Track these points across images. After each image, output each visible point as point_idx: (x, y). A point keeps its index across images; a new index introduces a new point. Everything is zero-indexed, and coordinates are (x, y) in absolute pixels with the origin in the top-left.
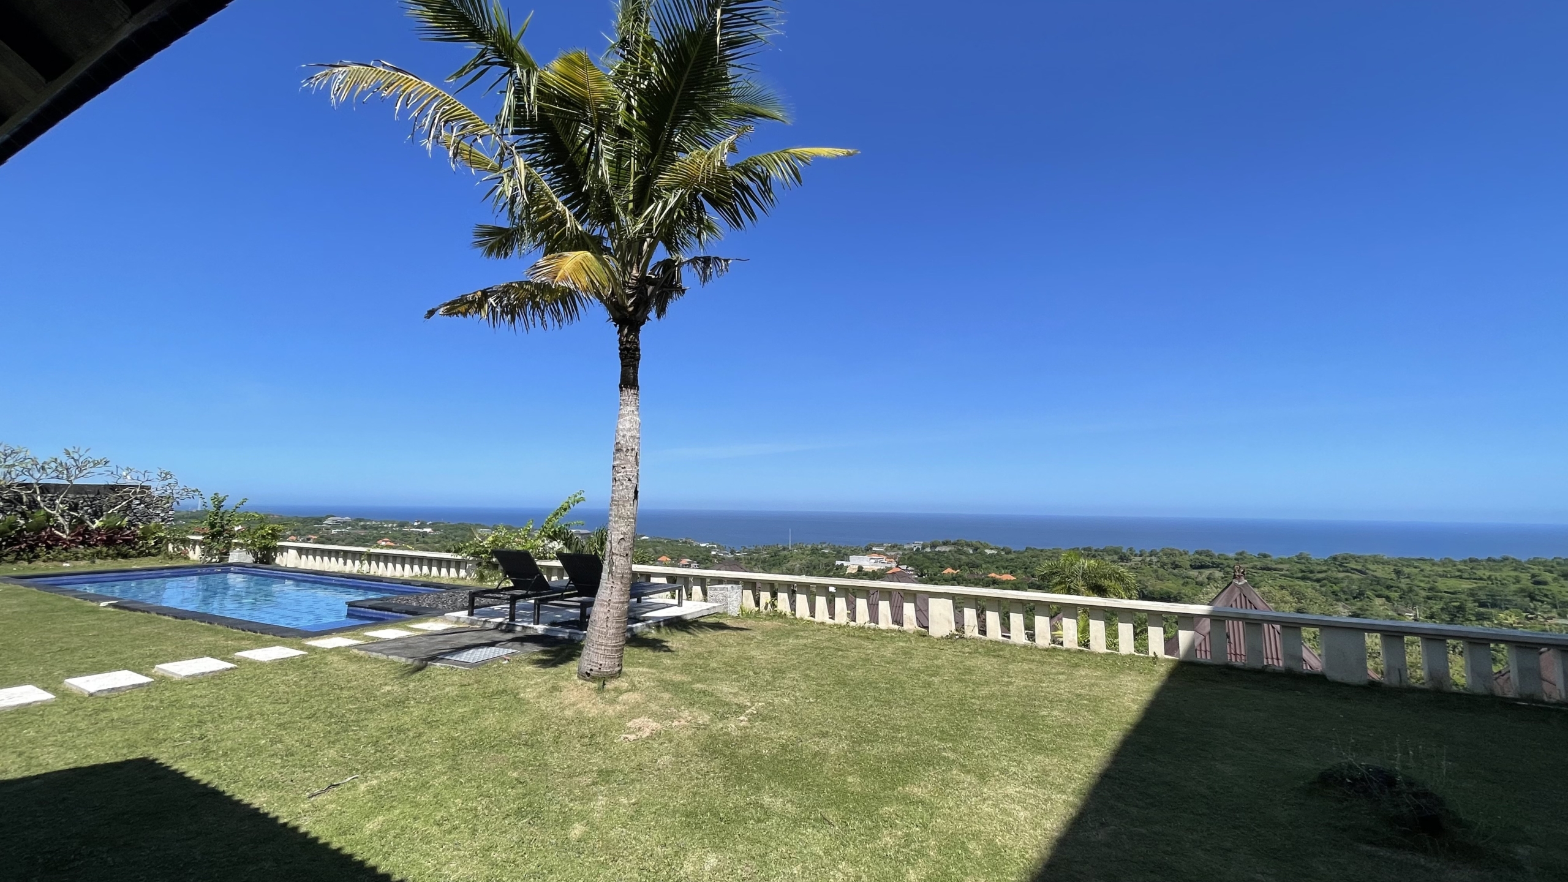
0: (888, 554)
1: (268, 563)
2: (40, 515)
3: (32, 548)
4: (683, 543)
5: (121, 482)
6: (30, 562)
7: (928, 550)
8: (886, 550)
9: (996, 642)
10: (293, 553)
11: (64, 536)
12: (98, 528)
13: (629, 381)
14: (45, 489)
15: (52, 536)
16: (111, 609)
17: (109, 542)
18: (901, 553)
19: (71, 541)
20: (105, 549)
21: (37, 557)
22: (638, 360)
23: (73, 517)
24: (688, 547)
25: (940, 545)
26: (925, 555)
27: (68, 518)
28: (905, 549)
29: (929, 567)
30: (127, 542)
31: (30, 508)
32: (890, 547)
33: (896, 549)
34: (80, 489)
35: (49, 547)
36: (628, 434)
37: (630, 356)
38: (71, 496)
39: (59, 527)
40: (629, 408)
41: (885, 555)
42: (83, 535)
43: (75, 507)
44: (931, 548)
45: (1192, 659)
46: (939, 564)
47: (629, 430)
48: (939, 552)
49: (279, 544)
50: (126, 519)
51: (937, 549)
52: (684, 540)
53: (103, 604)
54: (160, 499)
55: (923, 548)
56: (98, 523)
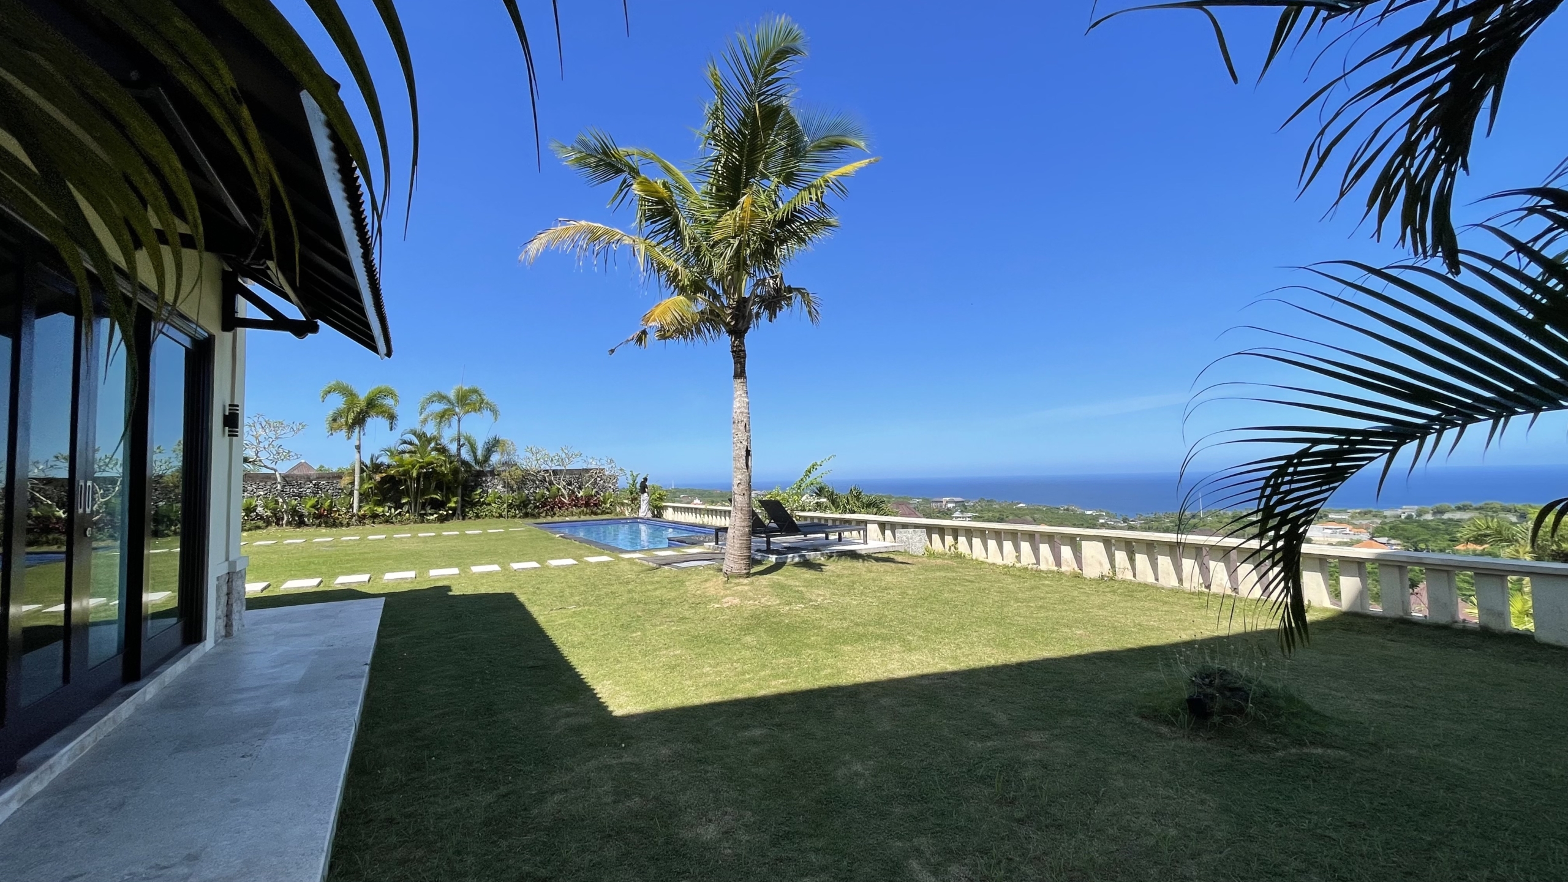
0: (1356, 522)
1: (660, 518)
2: (554, 488)
3: (552, 508)
4: (1064, 510)
5: (589, 467)
6: (552, 517)
7: (1429, 517)
8: (1352, 517)
9: (1145, 584)
10: (670, 510)
11: (566, 501)
12: (582, 496)
13: (740, 374)
14: (555, 472)
15: (561, 501)
16: (560, 538)
17: (587, 505)
18: (1379, 521)
19: (569, 504)
20: (585, 509)
21: (555, 514)
22: (744, 358)
23: (570, 489)
24: (1071, 515)
25: (1453, 510)
26: (1424, 525)
27: (568, 491)
28: (1385, 517)
29: (1427, 541)
30: (595, 505)
31: (550, 484)
32: (1359, 513)
33: (1369, 516)
34: (571, 472)
35: (560, 508)
36: (738, 411)
37: (739, 355)
38: (568, 476)
39: (563, 495)
40: (738, 393)
41: (1348, 523)
42: (575, 502)
43: (570, 484)
44: (1434, 514)
45: (1358, 610)
46: (1448, 537)
47: (739, 408)
48: (1450, 520)
49: (664, 504)
50: (594, 490)
51: (1446, 516)
52: (1066, 507)
53: (558, 536)
54: (610, 477)
55: (1419, 515)
56: (581, 493)
